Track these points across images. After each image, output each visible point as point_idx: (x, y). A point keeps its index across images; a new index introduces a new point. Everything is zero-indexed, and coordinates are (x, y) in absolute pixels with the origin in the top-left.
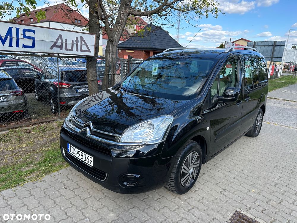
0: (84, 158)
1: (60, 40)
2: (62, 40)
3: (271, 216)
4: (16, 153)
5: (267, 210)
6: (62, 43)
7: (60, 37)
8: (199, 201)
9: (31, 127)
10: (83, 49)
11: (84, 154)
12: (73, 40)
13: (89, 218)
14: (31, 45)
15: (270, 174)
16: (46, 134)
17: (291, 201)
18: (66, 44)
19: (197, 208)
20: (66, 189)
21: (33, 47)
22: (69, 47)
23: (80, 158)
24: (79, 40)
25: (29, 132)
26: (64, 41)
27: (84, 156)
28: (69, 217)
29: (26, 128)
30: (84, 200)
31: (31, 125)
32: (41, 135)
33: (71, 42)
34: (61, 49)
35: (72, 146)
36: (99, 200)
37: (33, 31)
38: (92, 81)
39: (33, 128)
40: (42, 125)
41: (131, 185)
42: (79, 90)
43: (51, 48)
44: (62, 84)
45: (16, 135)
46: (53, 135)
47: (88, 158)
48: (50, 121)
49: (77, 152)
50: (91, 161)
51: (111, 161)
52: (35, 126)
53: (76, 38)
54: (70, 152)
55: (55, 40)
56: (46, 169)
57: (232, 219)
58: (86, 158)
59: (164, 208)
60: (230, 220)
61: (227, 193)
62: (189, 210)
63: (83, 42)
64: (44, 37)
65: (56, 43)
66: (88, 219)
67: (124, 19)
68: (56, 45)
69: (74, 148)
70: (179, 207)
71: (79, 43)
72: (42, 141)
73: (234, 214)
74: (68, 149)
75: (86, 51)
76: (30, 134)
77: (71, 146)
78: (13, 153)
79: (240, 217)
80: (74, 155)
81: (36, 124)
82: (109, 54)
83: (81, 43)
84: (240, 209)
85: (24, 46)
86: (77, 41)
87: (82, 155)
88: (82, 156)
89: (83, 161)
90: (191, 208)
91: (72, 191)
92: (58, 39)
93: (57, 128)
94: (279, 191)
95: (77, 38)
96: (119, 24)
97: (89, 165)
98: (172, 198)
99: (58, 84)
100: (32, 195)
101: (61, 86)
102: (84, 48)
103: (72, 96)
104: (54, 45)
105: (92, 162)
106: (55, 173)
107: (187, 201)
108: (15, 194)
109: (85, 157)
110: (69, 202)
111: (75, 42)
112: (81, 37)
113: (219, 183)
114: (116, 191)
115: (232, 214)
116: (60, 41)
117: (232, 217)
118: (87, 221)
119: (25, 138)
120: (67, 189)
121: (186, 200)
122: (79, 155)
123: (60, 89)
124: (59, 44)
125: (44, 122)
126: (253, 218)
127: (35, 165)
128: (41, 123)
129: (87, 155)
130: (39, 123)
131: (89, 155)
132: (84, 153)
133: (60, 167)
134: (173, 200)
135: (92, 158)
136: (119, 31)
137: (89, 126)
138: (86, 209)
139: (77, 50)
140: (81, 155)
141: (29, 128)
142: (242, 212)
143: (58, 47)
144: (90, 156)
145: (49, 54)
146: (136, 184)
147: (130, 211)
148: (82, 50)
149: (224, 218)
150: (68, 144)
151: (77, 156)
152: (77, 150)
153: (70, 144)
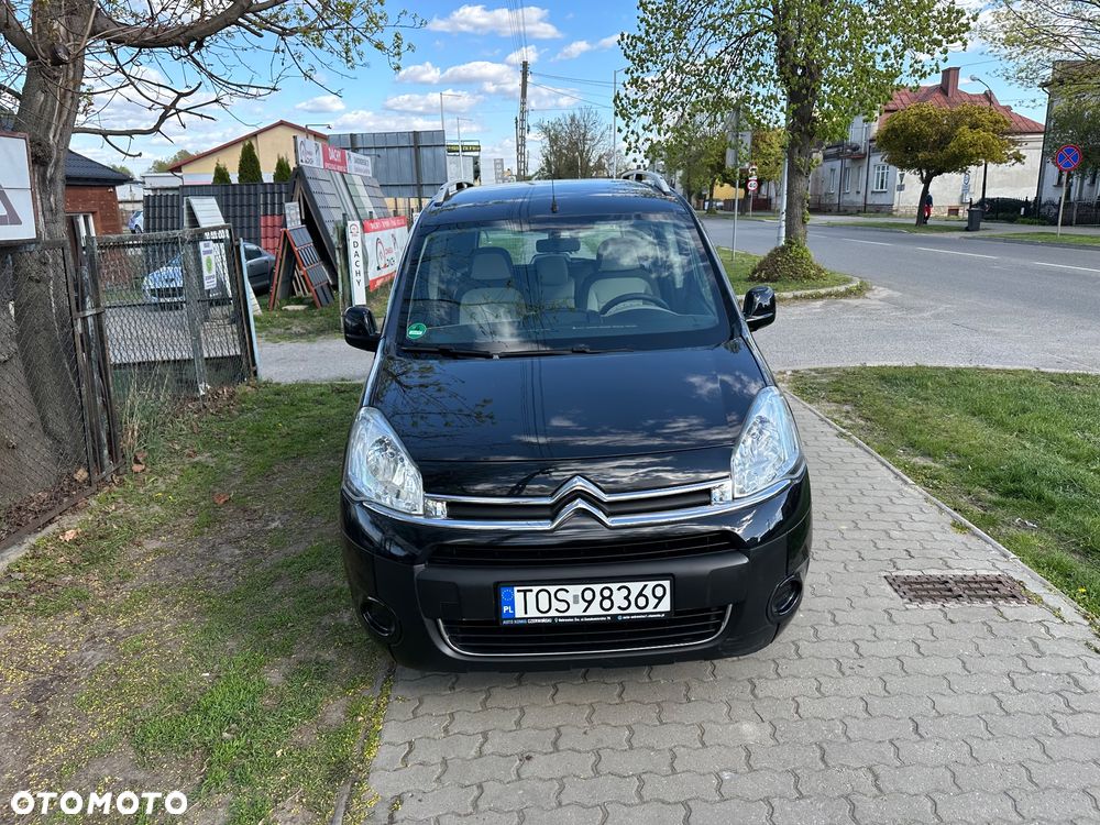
0: (620, 603)
11: (619, 589)
17: (907, 518)
20: (534, 760)
23: (595, 610)
28: (684, 803)
30: (632, 748)
35: (536, 589)
36: (663, 723)
47: (640, 594)
49: (576, 597)
50: (660, 599)
54: (521, 615)
57: (902, 594)
58: (633, 596)
60: (902, 597)
66: (725, 773)
69: (552, 589)
73: (891, 584)
74: (505, 609)
77: (525, 592)
79: (904, 583)
80: (553, 618)
84: (881, 570)
87: (604, 598)
88: (609, 598)
89: (614, 616)
91: (558, 750)
97: (648, 614)
105: (667, 599)
109: (626, 597)
110: (611, 777)
115: (889, 588)
117: (896, 591)
118: (732, 777)
122: (590, 602)
126: (920, 573)
129: (635, 587)
131: (643, 583)
132: (614, 586)
135: (667, 584)
137: (577, 493)
138: (677, 761)
140: (598, 598)
142: (893, 574)
144: (651, 584)
149: (891, 599)
150: (504, 592)
151: (577, 610)
152: (576, 589)
153: (516, 589)
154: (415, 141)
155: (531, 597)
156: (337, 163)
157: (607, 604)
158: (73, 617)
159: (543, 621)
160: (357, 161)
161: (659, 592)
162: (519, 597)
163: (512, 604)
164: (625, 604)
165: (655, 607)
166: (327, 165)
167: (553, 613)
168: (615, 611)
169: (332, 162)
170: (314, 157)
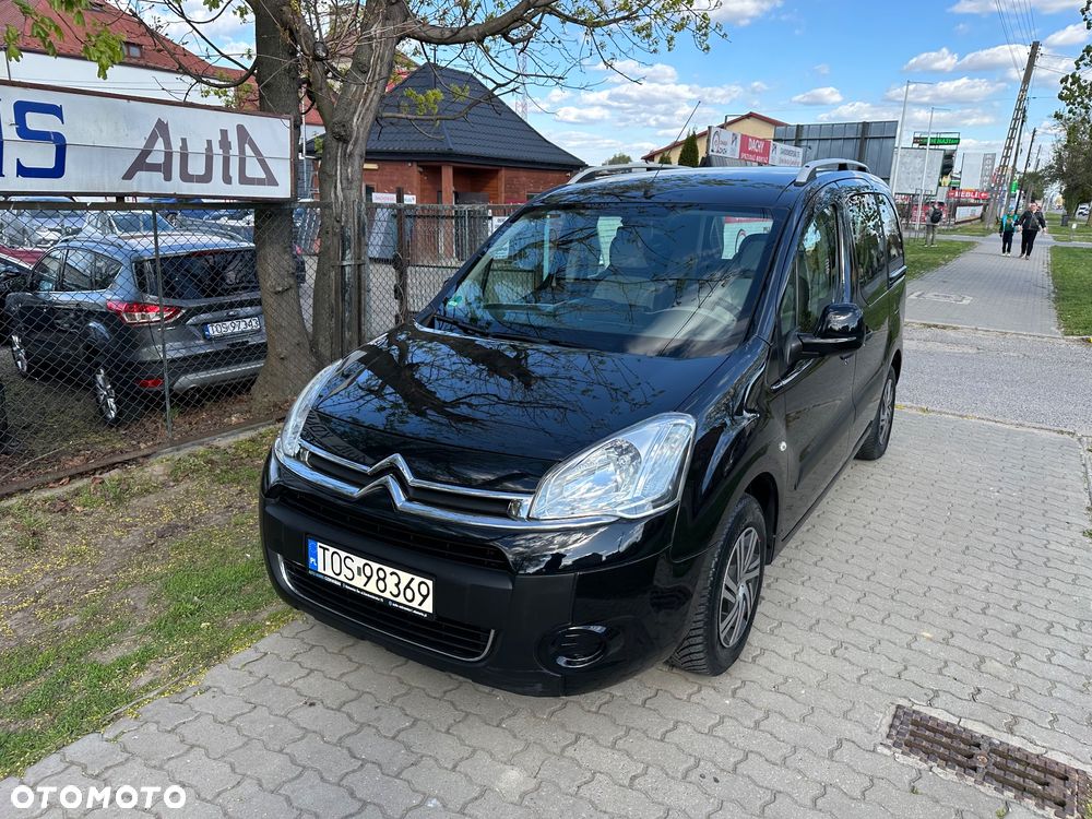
0: (392, 588)
1: (160, 140)
2: (168, 143)
3: (1003, 708)
4: (38, 597)
5: (984, 692)
6: (169, 155)
7: (162, 128)
8: (776, 689)
9: (66, 488)
10: (249, 174)
11: (392, 574)
12: (209, 142)
13: (437, 798)
14: (50, 164)
15: (959, 575)
16: (134, 508)
17: (1042, 655)
18: (184, 157)
19: (781, 714)
20: (312, 708)
21: (58, 171)
22: (197, 167)
23: (371, 588)
24: (233, 138)
25: (64, 507)
26: (176, 146)
27: (391, 580)
28: (365, 804)
29: (47, 494)
30: (393, 738)
31: (61, 479)
32: (114, 517)
33: (203, 148)
34: (168, 177)
35: (332, 550)
36: (448, 732)
37: (56, 111)
38: (277, 293)
39: (77, 493)
40: (106, 476)
41: (583, 662)
42: (213, 331)
43: (129, 176)
44: (143, 308)
45: (14, 525)
46: (161, 512)
47: (408, 586)
48: (134, 459)
49: (359, 568)
50: (425, 597)
51: (511, 587)
52: (78, 484)
53: (221, 130)
54: (320, 569)
55: (141, 144)
56: (197, 645)
57: (894, 732)
58: (402, 587)
59: (675, 727)
60: (888, 736)
61: (852, 654)
62: (757, 724)
63: (247, 146)
64: (101, 131)
65: (145, 153)
66: (434, 801)
67: (384, 55)
68: (148, 160)
69: (343, 554)
70: (722, 719)
71: (235, 150)
72: (130, 539)
73: (895, 716)
74: (312, 560)
75: (260, 182)
76: (69, 514)
77: (325, 549)
78: (23, 596)
79: (915, 723)
80: (342, 582)
81: (82, 475)
82: (336, 187)
83: (242, 150)
84: (905, 697)
85: (23, 171)
86: (225, 144)
87: (379, 579)
88: (384, 580)
89: (386, 600)
90: (759, 715)
91: (339, 710)
92: (152, 139)
93: (172, 484)
94: (999, 627)
95: (224, 133)
96: (366, 72)
97: (414, 609)
98: (690, 691)
99: (126, 311)
100: (192, 747)
101: (143, 317)
102: (254, 170)
103: (183, 353)
104: (141, 164)
105: (430, 600)
106: (242, 654)
107: (740, 693)
108: (124, 749)
109: (397, 585)
110: (345, 751)
111: (217, 149)
112: (241, 130)
113: (818, 621)
114: (527, 689)
115: (888, 719)
116: (160, 145)
117: (891, 726)
118: (436, 807)
119: (51, 532)
120: (316, 707)
121: (734, 692)
122: (369, 578)
123: (140, 327)
124: (157, 157)
125: (112, 466)
126: (954, 721)
127: (144, 633)
128: (103, 468)
129: (405, 577)
130: (96, 470)
131: (411, 576)
132: (389, 570)
133: (252, 632)
134: (694, 698)
135: (430, 583)
136: (368, 101)
137: (393, 470)
138: (413, 768)
139: (227, 179)
140: (375, 577)
141: (59, 491)
142: (915, 708)
143: (154, 168)
144: (418, 579)
145: (120, 197)
146: (597, 656)
147: (570, 752)
148: (244, 180)
149: (870, 733)
150: (311, 543)
151: (359, 582)
152: (359, 562)
153: (319, 544)
154: (863, 132)
155: (328, 554)
156: (758, 154)
157: (381, 584)
158: (235, 489)
159: (336, 582)
160: (784, 152)
161: (424, 590)
162: (320, 551)
163: (316, 557)
164: (395, 592)
165: (420, 605)
166: (744, 155)
167: (342, 578)
168: (387, 595)
169: (752, 153)
170: (728, 147)
